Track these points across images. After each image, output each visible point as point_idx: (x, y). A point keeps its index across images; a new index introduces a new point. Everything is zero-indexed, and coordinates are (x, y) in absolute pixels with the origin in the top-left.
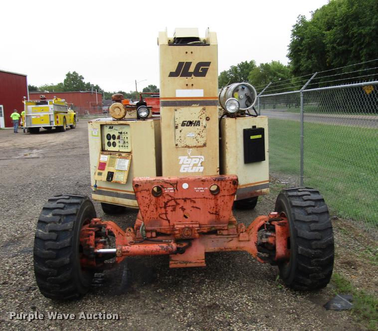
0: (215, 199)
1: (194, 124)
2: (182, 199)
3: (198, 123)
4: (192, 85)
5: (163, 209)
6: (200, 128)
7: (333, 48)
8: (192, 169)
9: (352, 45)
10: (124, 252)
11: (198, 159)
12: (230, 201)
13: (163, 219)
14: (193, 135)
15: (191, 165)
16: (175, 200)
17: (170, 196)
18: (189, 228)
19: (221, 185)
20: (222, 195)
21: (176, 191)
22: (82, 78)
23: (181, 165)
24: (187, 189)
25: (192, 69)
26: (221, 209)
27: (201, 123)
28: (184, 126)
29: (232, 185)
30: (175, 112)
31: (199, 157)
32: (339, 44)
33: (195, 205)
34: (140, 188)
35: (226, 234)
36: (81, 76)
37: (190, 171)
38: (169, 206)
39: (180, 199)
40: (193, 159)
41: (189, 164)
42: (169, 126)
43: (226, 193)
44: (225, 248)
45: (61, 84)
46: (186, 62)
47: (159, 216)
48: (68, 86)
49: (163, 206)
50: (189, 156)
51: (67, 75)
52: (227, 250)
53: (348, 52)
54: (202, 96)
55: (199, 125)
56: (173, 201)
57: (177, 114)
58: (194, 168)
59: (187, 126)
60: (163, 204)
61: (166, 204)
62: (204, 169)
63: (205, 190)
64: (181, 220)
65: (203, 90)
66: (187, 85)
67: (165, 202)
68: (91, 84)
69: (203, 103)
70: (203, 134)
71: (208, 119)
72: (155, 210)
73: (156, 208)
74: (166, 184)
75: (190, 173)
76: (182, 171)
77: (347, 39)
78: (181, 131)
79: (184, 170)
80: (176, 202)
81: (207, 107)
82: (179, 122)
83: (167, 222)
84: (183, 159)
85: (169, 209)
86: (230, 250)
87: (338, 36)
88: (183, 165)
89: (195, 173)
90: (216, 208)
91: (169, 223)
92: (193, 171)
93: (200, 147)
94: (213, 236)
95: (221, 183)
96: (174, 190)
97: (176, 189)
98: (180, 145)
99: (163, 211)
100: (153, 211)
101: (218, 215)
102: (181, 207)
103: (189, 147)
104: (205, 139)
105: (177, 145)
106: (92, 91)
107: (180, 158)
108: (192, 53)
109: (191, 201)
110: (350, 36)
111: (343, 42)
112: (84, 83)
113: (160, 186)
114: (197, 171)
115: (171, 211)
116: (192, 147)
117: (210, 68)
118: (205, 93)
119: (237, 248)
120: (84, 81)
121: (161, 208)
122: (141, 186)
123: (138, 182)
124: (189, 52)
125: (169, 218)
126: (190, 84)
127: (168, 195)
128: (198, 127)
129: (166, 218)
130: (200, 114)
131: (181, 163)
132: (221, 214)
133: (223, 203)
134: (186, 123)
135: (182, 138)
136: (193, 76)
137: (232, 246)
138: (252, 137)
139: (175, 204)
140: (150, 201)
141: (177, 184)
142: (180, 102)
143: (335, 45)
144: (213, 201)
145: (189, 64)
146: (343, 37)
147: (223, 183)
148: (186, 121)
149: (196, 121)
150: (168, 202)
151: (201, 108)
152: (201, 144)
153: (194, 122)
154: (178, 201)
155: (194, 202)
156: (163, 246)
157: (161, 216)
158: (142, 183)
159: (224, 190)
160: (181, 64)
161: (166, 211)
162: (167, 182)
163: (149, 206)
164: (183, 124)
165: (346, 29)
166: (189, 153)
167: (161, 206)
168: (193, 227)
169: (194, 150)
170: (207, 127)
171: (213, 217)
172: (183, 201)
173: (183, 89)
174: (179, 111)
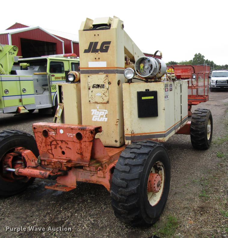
0: (80, 143)
1: (101, 87)
2: (60, 141)
3: (103, 86)
4: (99, 58)
5: (49, 146)
6: (105, 89)
8: (100, 119)
10: (19, 173)
11: (104, 112)
12: (89, 146)
13: (50, 153)
14: (100, 95)
15: (99, 116)
16: (56, 141)
17: (53, 138)
18: (60, 162)
19: (83, 133)
20: (84, 140)
21: (56, 134)
22: (203, 57)
23: (93, 115)
24: (63, 134)
25: (98, 47)
26: (84, 151)
27: (105, 86)
28: (94, 88)
29: (90, 134)
30: (88, 78)
31: (104, 110)
33: (68, 146)
34: (36, 130)
35: (89, 170)
36: (203, 56)
37: (98, 120)
38: (53, 145)
39: (58, 140)
40: (100, 112)
41: (98, 115)
42: (85, 88)
43: (86, 139)
44: (89, 180)
45: (191, 61)
46: (95, 42)
47: (48, 151)
48: (195, 62)
49: (50, 144)
50: (98, 109)
51: (195, 55)
52: (91, 182)
54: (106, 67)
55: (104, 88)
56: (55, 141)
57: (89, 79)
58: (101, 118)
59: (96, 88)
60: (50, 143)
61: (51, 143)
62: (108, 120)
63: (73, 136)
64: (60, 155)
65: (106, 62)
66: (96, 58)
67: (50, 142)
68: (208, 60)
69: (107, 71)
70: (107, 94)
71: (109, 83)
72: (45, 147)
73: (46, 145)
74: (51, 129)
75: (99, 121)
76: (93, 120)
78: (92, 92)
79: (95, 119)
80: (57, 143)
81: (109, 75)
82: (91, 85)
83: (52, 155)
84: (94, 111)
85: (53, 147)
86: (92, 182)
88: (94, 116)
89: (102, 122)
90: (81, 150)
91: (54, 156)
92: (100, 120)
93: (105, 103)
94: (81, 170)
95: (83, 131)
96: (55, 134)
97: (56, 133)
98: (92, 101)
99: (49, 147)
100: (44, 147)
101: (83, 155)
102: (59, 146)
103: (97, 103)
104: (108, 98)
105: (90, 101)
106: (204, 65)
107: (92, 110)
108: (98, 35)
109: (65, 143)
112: (205, 60)
113: (47, 130)
114: (103, 120)
115: (54, 148)
116: (99, 103)
117: (111, 45)
118: (107, 64)
119: (97, 182)
120: (204, 58)
121: (48, 145)
122: (37, 128)
123: (35, 126)
124: (97, 35)
125: (53, 153)
126: (97, 58)
127: (52, 137)
128: (103, 89)
129: (51, 153)
130: (104, 80)
131: (92, 114)
132: (84, 154)
133: (85, 147)
134: (95, 86)
135: (93, 97)
136: (99, 52)
137: (94, 180)
138: (143, 98)
139: (56, 144)
140: (42, 139)
141: (56, 129)
142: (91, 70)
144: (79, 144)
145: (96, 43)
147: (85, 132)
148: (95, 85)
149: (102, 85)
150: (52, 142)
151: (105, 75)
152: (106, 101)
153: (100, 86)
154: (58, 142)
155: (67, 144)
156: (41, 173)
157: (49, 151)
158: (37, 127)
159: (85, 137)
160: (91, 44)
161: (51, 148)
162: (51, 127)
163: (42, 143)
164: (93, 87)
166: (98, 108)
167: (48, 144)
168: (62, 162)
169: (101, 105)
170: (109, 89)
171: (79, 156)
172: (61, 142)
173: (93, 61)
174: (90, 77)
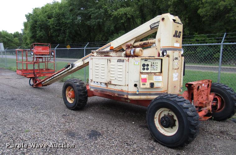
6: (178, 61)
7: (53, 27)
9: (62, 27)
17: (200, 90)
23: (173, 77)
27: (178, 58)
28: (175, 60)
30: (174, 53)
32: (56, 26)
34: (195, 88)
42: (172, 60)
53: (60, 30)
54: (179, 46)
62: (178, 79)
63: (206, 86)
65: (179, 44)
73: (197, 96)
77: (59, 24)
78: (174, 62)
79: (174, 79)
82: (174, 58)
87: (55, 22)
90: (207, 93)
96: (201, 87)
101: (208, 96)
104: (179, 66)
105: (173, 68)
107: (173, 74)
108: (178, 27)
110: (61, 23)
111: (58, 25)
115: (200, 96)
122: (195, 86)
130: (178, 55)
135: (174, 65)
142: (175, 49)
143: (54, 26)
146: (58, 23)
148: (176, 58)
150: (200, 93)
152: (178, 68)
155: (204, 92)
160: (176, 31)
162: (200, 84)
165: (59, 20)
166: (175, 72)
169: (176, 70)
